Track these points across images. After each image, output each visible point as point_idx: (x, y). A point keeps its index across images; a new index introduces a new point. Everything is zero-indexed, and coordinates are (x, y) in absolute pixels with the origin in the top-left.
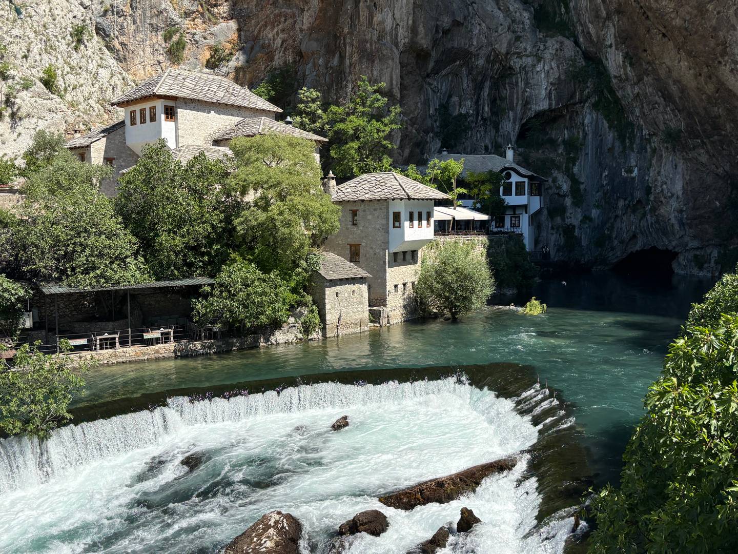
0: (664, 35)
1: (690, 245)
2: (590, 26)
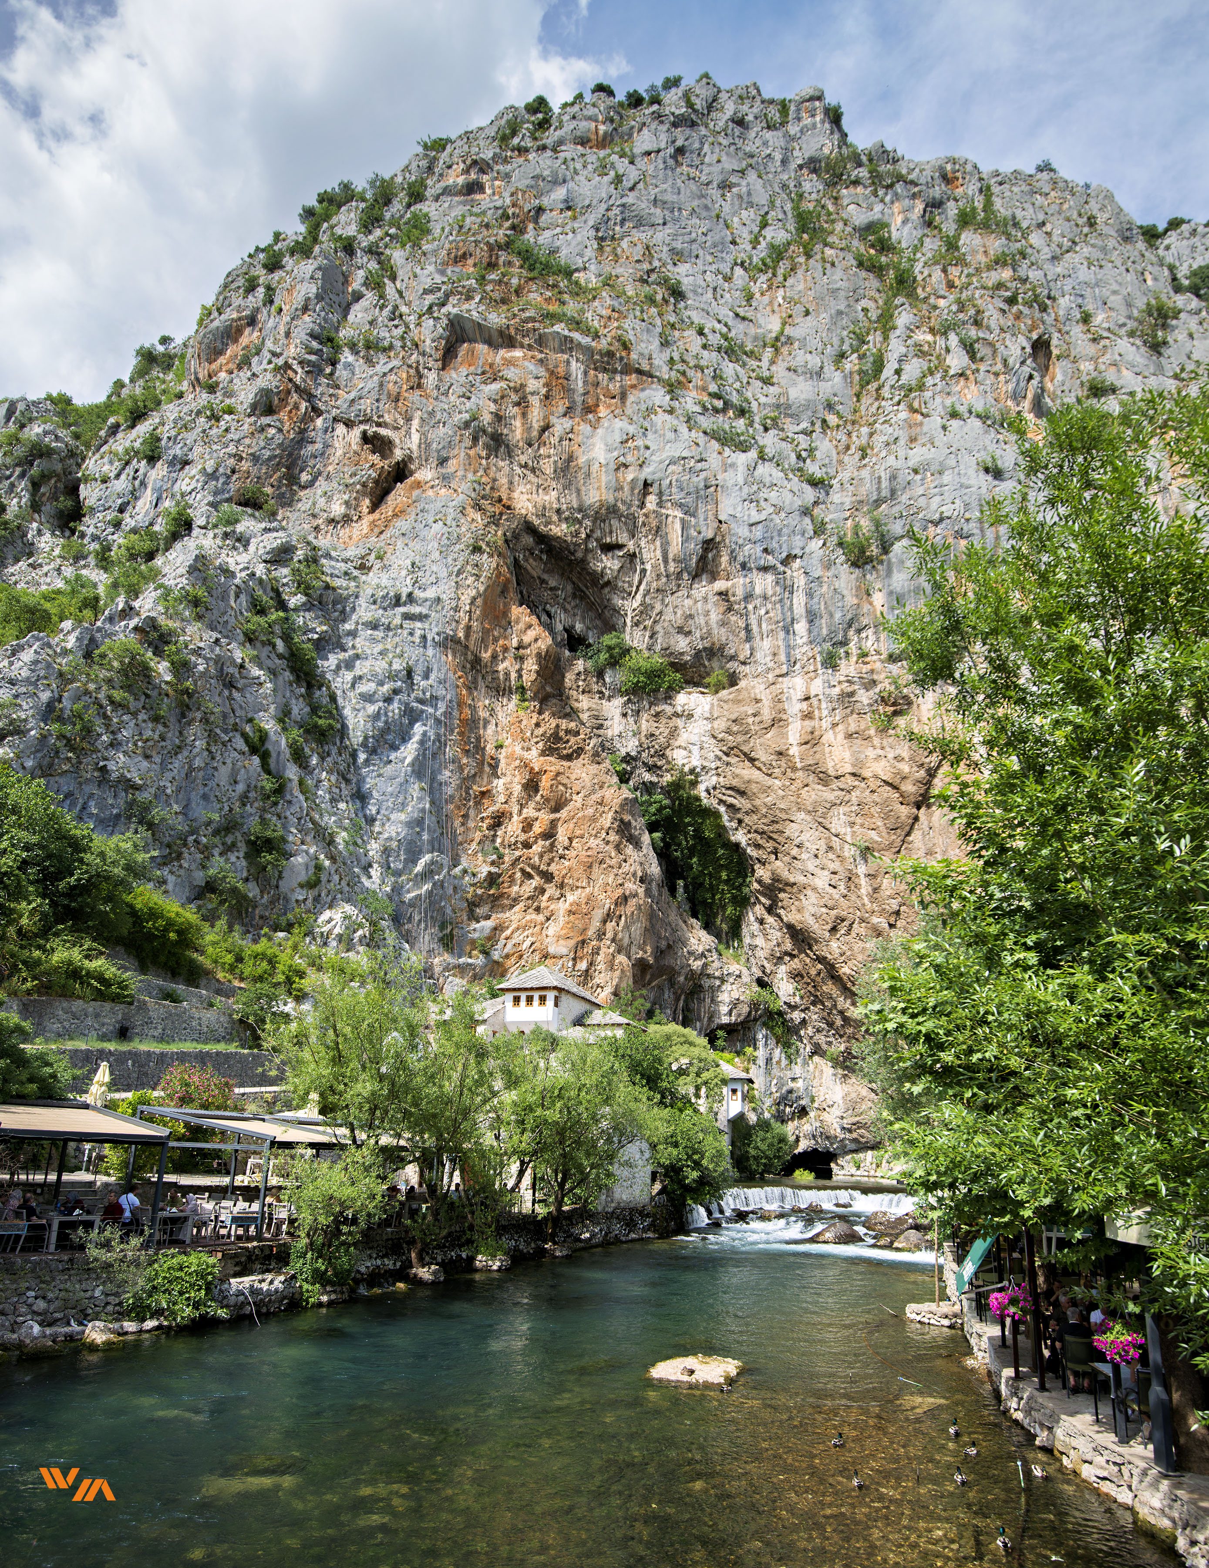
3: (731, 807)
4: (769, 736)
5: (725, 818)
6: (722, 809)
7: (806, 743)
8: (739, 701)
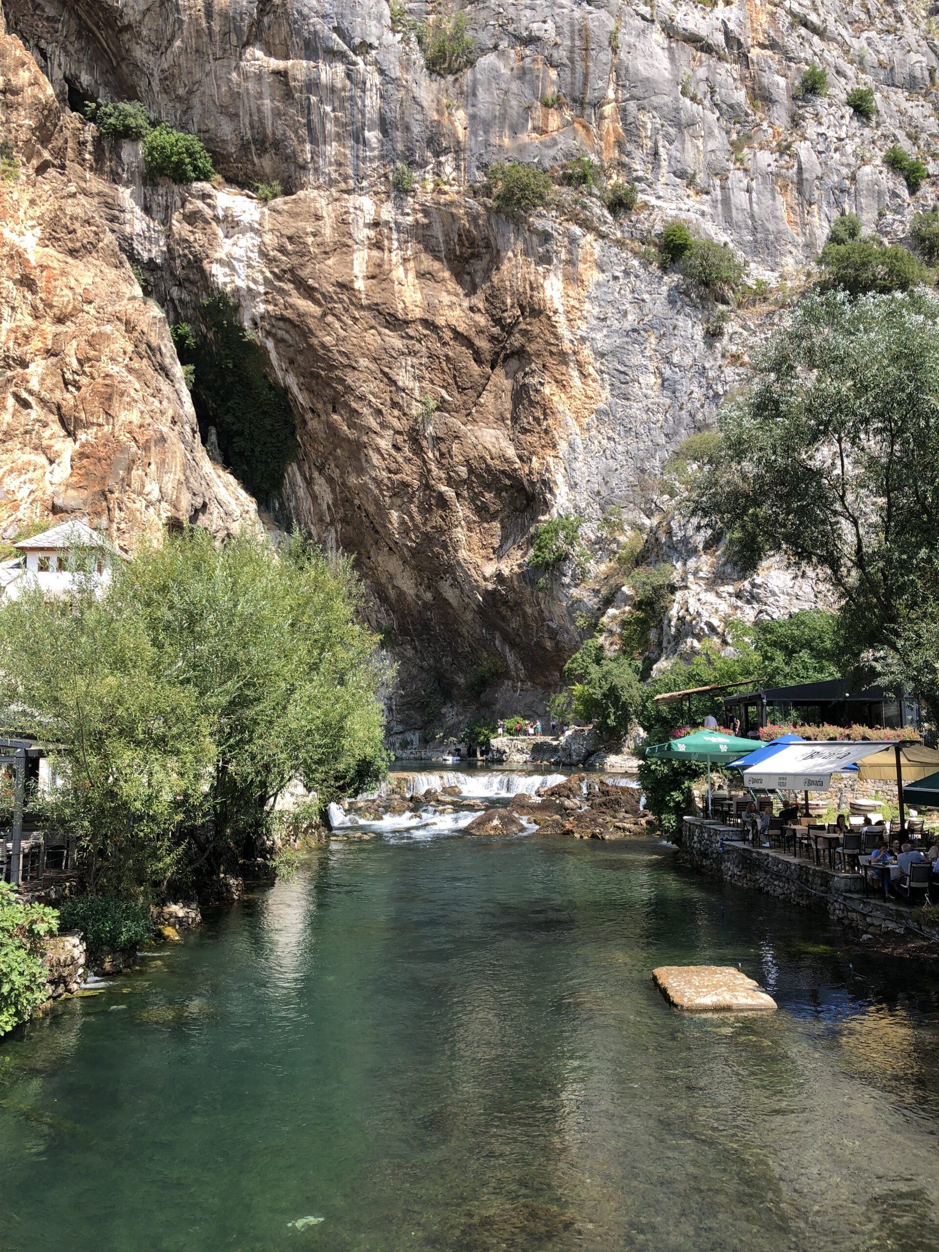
0: (390, 549)
1: (395, 729)
2: (312, 527)
3: (279, 341)
4: (330, 262)
5: (273, 356)
6: (270, 344)
7: (373, 277)
8: (297, 214)
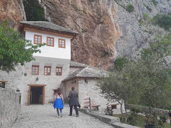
3: (48, 8)
5: (45, 11)
6: (45, 8)
